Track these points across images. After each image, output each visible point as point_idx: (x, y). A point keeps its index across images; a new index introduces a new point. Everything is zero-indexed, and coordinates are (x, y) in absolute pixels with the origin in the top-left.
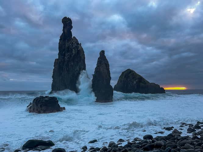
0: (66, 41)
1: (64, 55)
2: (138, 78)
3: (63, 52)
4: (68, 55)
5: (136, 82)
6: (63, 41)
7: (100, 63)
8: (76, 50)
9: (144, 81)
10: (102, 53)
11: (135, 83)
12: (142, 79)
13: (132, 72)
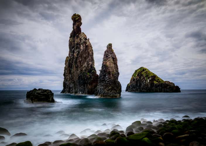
0: (76, 37)
1: (74, 52)
2: (152, 77)
3: (72, 49)
4: (77, 51)
5: (150, 80)
6: (73, 38)
7: (107, 57)
8: (84, 45)
9: (158, 79)
10: (110, 46)
11: (148, 81)
12: (156, 77)
13: (146, 70)
